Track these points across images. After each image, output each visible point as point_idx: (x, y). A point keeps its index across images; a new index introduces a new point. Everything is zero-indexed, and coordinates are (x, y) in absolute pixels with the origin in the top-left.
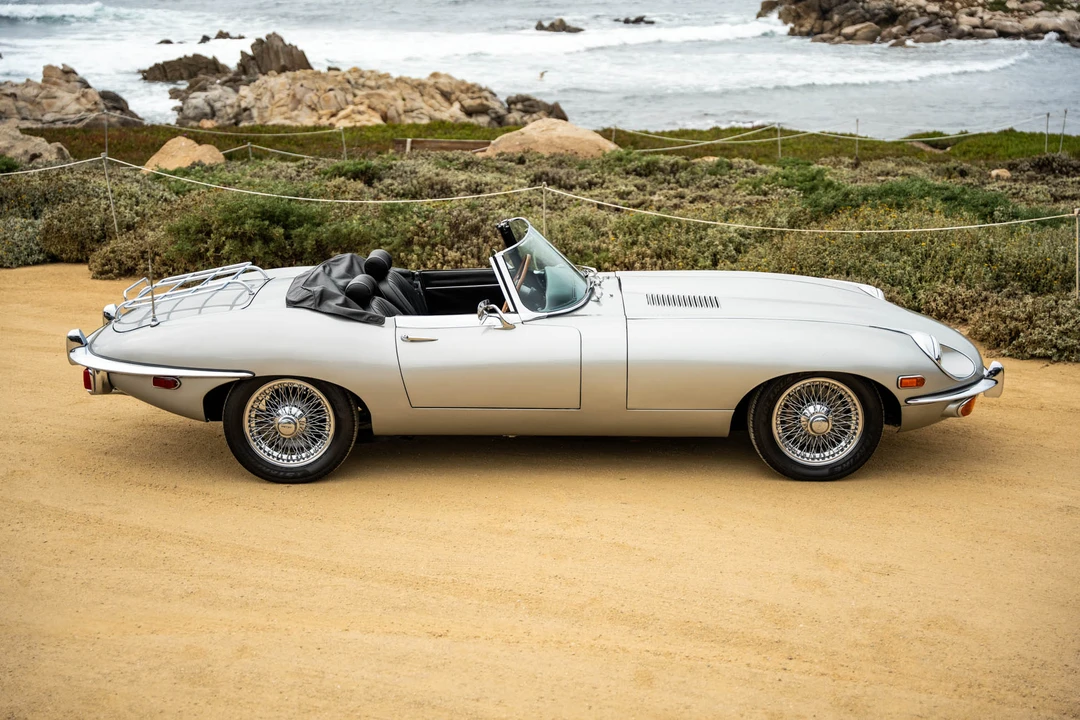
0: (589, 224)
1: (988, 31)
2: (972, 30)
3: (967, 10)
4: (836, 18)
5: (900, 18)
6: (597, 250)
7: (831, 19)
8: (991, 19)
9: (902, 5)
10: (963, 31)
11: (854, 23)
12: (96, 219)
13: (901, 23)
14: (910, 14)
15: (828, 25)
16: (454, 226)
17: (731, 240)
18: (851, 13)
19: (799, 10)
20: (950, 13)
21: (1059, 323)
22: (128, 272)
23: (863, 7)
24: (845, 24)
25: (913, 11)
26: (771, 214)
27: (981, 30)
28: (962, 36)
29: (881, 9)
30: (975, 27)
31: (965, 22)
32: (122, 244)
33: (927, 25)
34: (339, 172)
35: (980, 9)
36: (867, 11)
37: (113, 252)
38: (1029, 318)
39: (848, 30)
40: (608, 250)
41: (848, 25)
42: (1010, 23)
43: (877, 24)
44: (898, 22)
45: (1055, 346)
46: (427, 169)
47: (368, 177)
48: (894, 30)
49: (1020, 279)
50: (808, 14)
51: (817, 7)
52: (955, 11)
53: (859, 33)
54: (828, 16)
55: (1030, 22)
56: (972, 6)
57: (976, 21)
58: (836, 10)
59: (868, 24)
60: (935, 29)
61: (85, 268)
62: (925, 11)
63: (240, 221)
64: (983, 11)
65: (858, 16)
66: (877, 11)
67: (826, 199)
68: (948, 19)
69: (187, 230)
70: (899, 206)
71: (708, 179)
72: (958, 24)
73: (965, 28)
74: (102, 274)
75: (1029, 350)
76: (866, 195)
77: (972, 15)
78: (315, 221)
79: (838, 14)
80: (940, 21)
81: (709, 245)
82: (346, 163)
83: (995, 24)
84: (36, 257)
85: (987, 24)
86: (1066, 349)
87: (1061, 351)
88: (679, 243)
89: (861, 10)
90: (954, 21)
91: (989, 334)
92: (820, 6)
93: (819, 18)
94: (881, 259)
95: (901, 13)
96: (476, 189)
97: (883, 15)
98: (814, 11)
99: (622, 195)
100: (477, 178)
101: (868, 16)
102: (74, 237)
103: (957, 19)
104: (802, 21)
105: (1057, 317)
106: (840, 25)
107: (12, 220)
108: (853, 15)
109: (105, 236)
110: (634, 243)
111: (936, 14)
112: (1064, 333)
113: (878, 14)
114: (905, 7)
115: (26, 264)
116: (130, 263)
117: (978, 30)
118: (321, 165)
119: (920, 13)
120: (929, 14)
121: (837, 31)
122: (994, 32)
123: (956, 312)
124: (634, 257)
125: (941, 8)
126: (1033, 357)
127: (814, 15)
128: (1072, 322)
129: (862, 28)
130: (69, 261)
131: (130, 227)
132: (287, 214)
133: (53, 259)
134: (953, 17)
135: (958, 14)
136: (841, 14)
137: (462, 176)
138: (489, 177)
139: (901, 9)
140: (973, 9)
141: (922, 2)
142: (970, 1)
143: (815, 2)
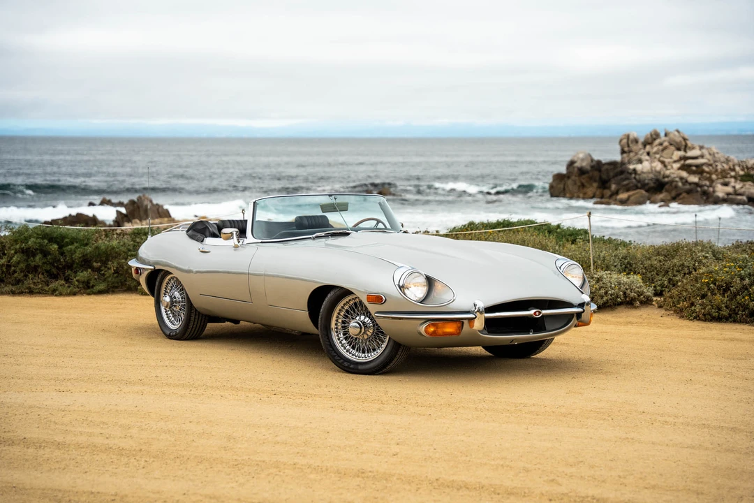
1: (739, 197)
2: (726, 196)
3: (721, 181)
4: (613, 187)
5: (667, 187)
7: (609, 188)
8: (742, 188)
9: (668, 177)
10: (718, 197)
11: (628, 190)
13: (667, 191)
14: (674, 184)
15: (607, 193)
18: (625, 183)
19: (583, 181)
20: (708, 183)
23: (635, 178)
24: (620, 192)
25: (676, 181)
27: (733, 197)
28: (717, 201)
29: (651, 179)
30: (728, 194)
31: (721, 191)
33: (688, 193)
35: (733, 180)
36: (639, 181)
39: (623, 196)
41: (623, 192)
43: (647, 191)
44: (664, 190)
48: (661, 196)
50: (591, 185)
51: (597, 178)
52: (712, 181)
53: (632, 198)
54: (607, 185)
56: (726, 177)
57: (729, 189)
58: (613, 181)
59: (638, 191)
60: (696, 195)
62: (687, 181)
63: (26, 239)
64: (735, 182)
65: (631, 185)
66: (647, 181)
68: (706, 188)
72: (714, 191)
73: (720, 195)
77: (726, 184)
79: (615, 183)
80: (699, 189)
83: (744, 192)
85: (738, 192)
89: (634, 181)
90: (711, 189)
92: (600, 178)
93: (599, 187)
95: (667, 183)
97: (652, 184)
98: (595, 181)
101: (639, 185)
103: (714, 188)
104: (585, 190)
106: (617, 193)
108: (627, 185)
111: (697, 184)
113: (648, 184)
114: (670, 179)
117: (730, 196)
119: (682, 183)
120: (690, 184)
121: (614, 197)
122: (744, 198)
125: (700, 179)
127: (595, 185)
129: (634, 194)
134: (711, 186)
135: (714, 184)
136: (618, 184)
139: (666, 180)
140: (727, 180)
141: (684, 174)
142: (724, 174)
143: (596, 174)
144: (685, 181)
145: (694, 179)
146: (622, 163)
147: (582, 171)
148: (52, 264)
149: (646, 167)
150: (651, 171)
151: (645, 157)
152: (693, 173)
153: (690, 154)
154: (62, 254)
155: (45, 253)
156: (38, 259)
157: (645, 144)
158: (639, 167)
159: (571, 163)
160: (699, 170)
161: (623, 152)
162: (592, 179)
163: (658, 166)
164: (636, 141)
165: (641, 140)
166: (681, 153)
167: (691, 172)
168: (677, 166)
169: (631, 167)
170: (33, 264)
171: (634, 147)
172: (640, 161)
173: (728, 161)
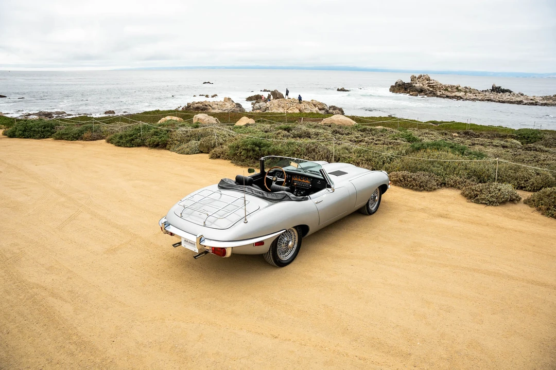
0: (347, 149)
1: (444, 96)
4: (409, 90)
6: (349, 157)
9: (424, 88)
11: (413, 92)
12: (213, 142)
13: (424, 92)
15: (406, 92)
16: (307, 149)
17: (388, 157)
19: (400, 88)
21: (490, 193)
22: (218, 157)
25: (426, 90)
26: (400, 149)
27: (442, 95)
28: (438, 96)
31: (439, 93)
32: (218, 150)
33: (430, 93)
34: (281, 128)
36: (416, 89)
37: (215, 151)
38: (481, 191)
39: (411, 93)
40: (352, 158)
42: (449, 94)
43: (418, 92)
45: (489, 201)
46: (304, 128)
47: (288, 129)
48: (422, 94)
49: (475, 175)
52: (436, 90)
53: (414, 94)
54: (407, 90)
55: (454, 94)
57: (441, 93)
58: (408, 88)
59: (416, 92)
60: (432, 94)
61: (207, 155)
63: (247, 145)
64: (443, 91)
66: (418, 89)
67: (417, 145)
69: (233, 147)
70: (438, 149)
71: (380, 133)
73: (439, 95)
74: (212, 158)
75: (480, 201)
76: (428, 145)
77: (440, 91)
78: (268, 146)
80: (433, 92)
81: (382, 158)
82: (283, 125)
83: (445, 94)
84: (197, 152)
86: (492, 202)
87: (490, 202)
88: (373, 157)
89: (414, 89)
90: (436, 93)
91: (468, 195)
92: (405, 87)
93: (404, 90)
94: (434, 167)
95: (424, 90)
96: (317, 134)
97: (420, 90)
99: (357, 137)
100: (318, 131)
102: (207, 146)
104: (400, 91)
105: (489, 191)
107: (193, 141)
108: (412, 90)
109: (214, 146)
110: (360, 156)
112: (492, 197)
115: (194, 153)
116: (219, 155)
118: (276, 126)
121: (409, 93)
123: (456, 185)
124: (360, 161)
125: (433, 89)
126: (481, 203)
128: (494, 193)
130: (205, 153)
131: (221, 144)
132: (261, 143)
133: (202, 152)
137: (314, 130)
138: (321, 131)
141: (429, 88)
142: (440, 88)
143: (403, 86)
144: (429, 90)
145: (431, 89)
146: (411, 84)
147: (399, 85)
148: (256, 155)
149: (418, 85)
150: (419, 86)
151: (418, 82)
152: (431, 88)
153: (430, 82)
154: (260, 150)
155: (254, 151)
156: (251, 153)
157: (418, 78)
158: (416, 85)
159: (397, 83)
160: (433, 87)
161: (412, 80)
162: (402, 88)
163: (422, 85)
164: (415, 77)
165: (417, 77)
166: (428, 82)
167: (430, 87)
168: (427, 85)
169: (414, 85)
170: (249, 155)
171: (414, 79)
172: (416, 83)
173: (441, 84)
